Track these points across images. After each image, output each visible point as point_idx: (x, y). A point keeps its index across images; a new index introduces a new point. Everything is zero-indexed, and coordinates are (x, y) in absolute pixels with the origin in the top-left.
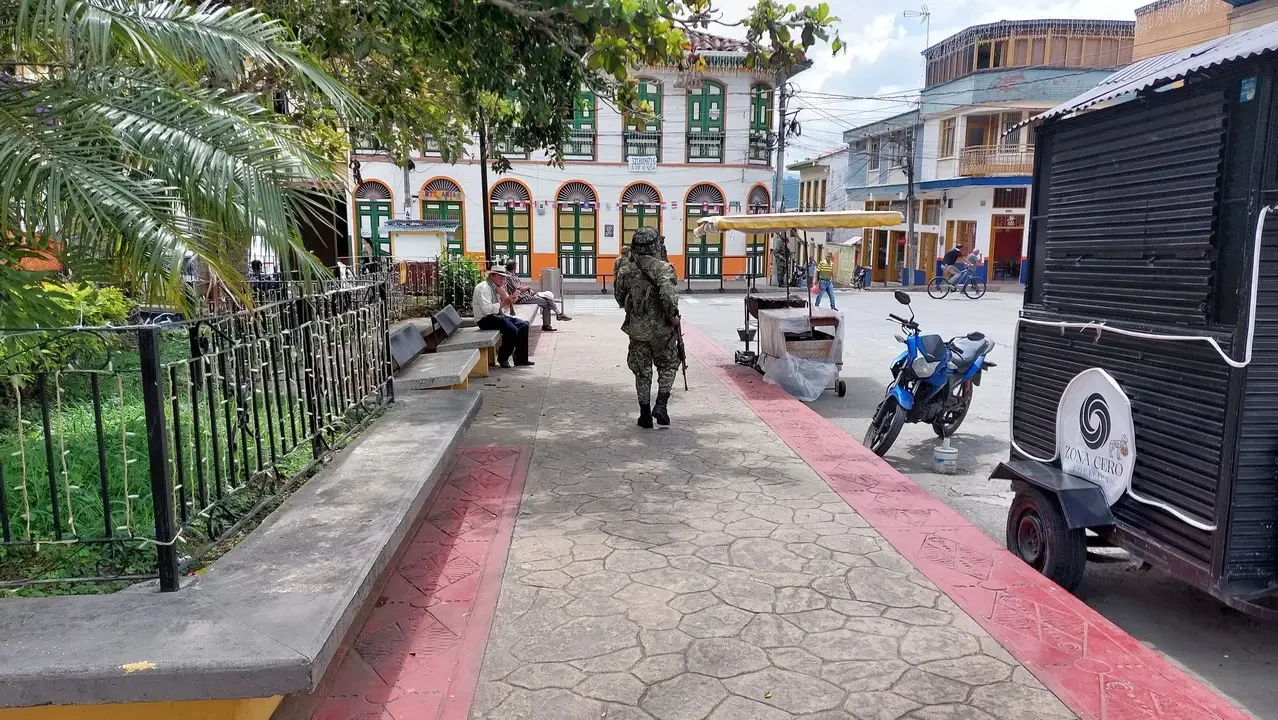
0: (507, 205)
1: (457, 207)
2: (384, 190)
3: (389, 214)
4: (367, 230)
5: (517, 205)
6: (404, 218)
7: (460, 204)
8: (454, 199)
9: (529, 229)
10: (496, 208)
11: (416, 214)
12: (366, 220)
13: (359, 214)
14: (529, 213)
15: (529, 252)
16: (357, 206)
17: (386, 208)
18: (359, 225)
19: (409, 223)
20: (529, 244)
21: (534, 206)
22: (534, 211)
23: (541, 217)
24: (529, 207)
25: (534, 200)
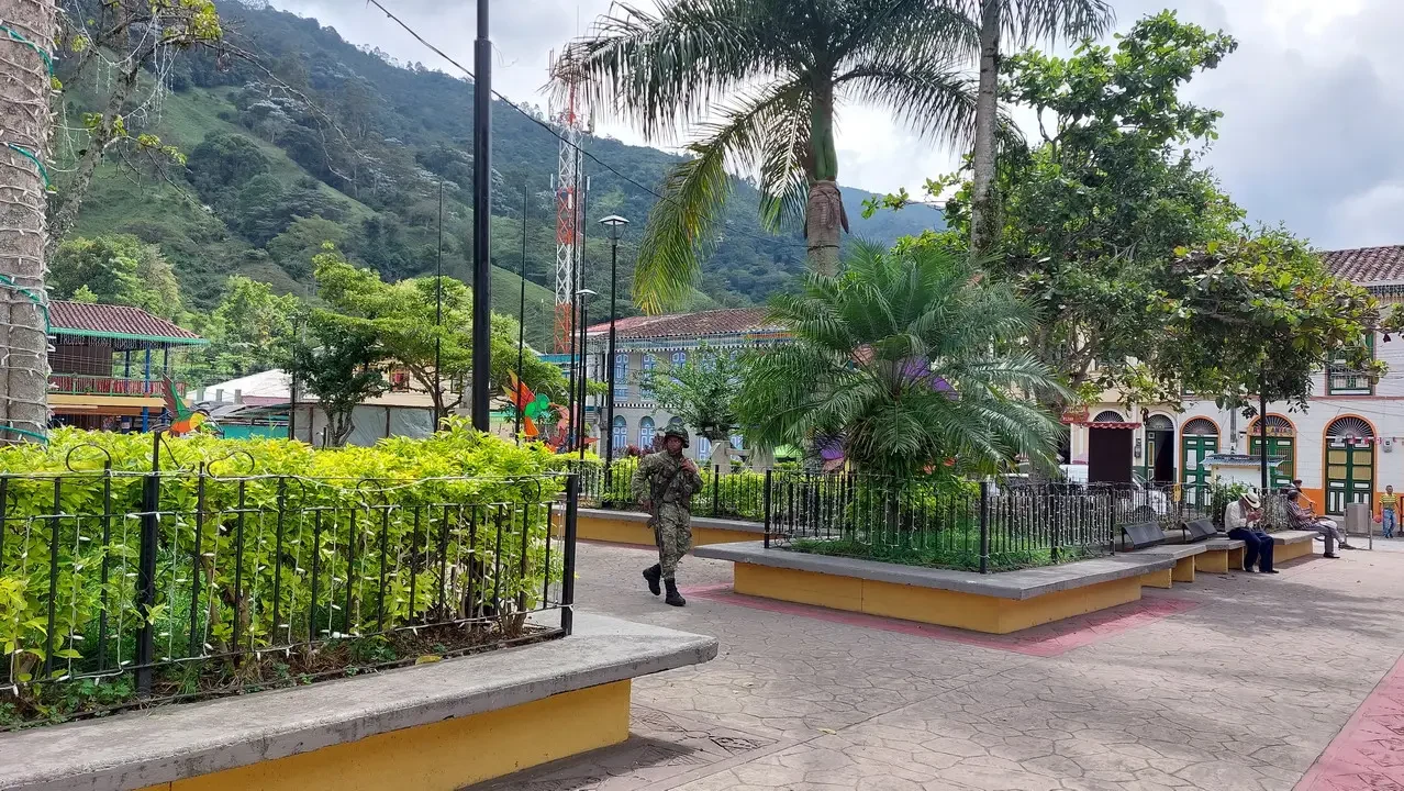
0: (1344, 441)
1: (1288, 443)
2: (1211, 426)
3: (1215, 448)
4: (1192, 463)
5: (1359, 441)
6: (1228, 452)
7: (1291, 439)
8: (1285, 435)
9: (1372, 466)
10: (1333, 444)
11: (1243, 448)
12: (1192, 454)
13: (1185, 448)
14: (1372, 449)
15: (1371, 491)
16: (1184, 440)
17: (1212, 443)
18: (1184, 458)
19: (1232, 457)
20: (1371, 482)
21: (1378, 442)
22: (1379, 449)
23: (1388, 454)
24: (1372, 443)
25: (1378, 437)
